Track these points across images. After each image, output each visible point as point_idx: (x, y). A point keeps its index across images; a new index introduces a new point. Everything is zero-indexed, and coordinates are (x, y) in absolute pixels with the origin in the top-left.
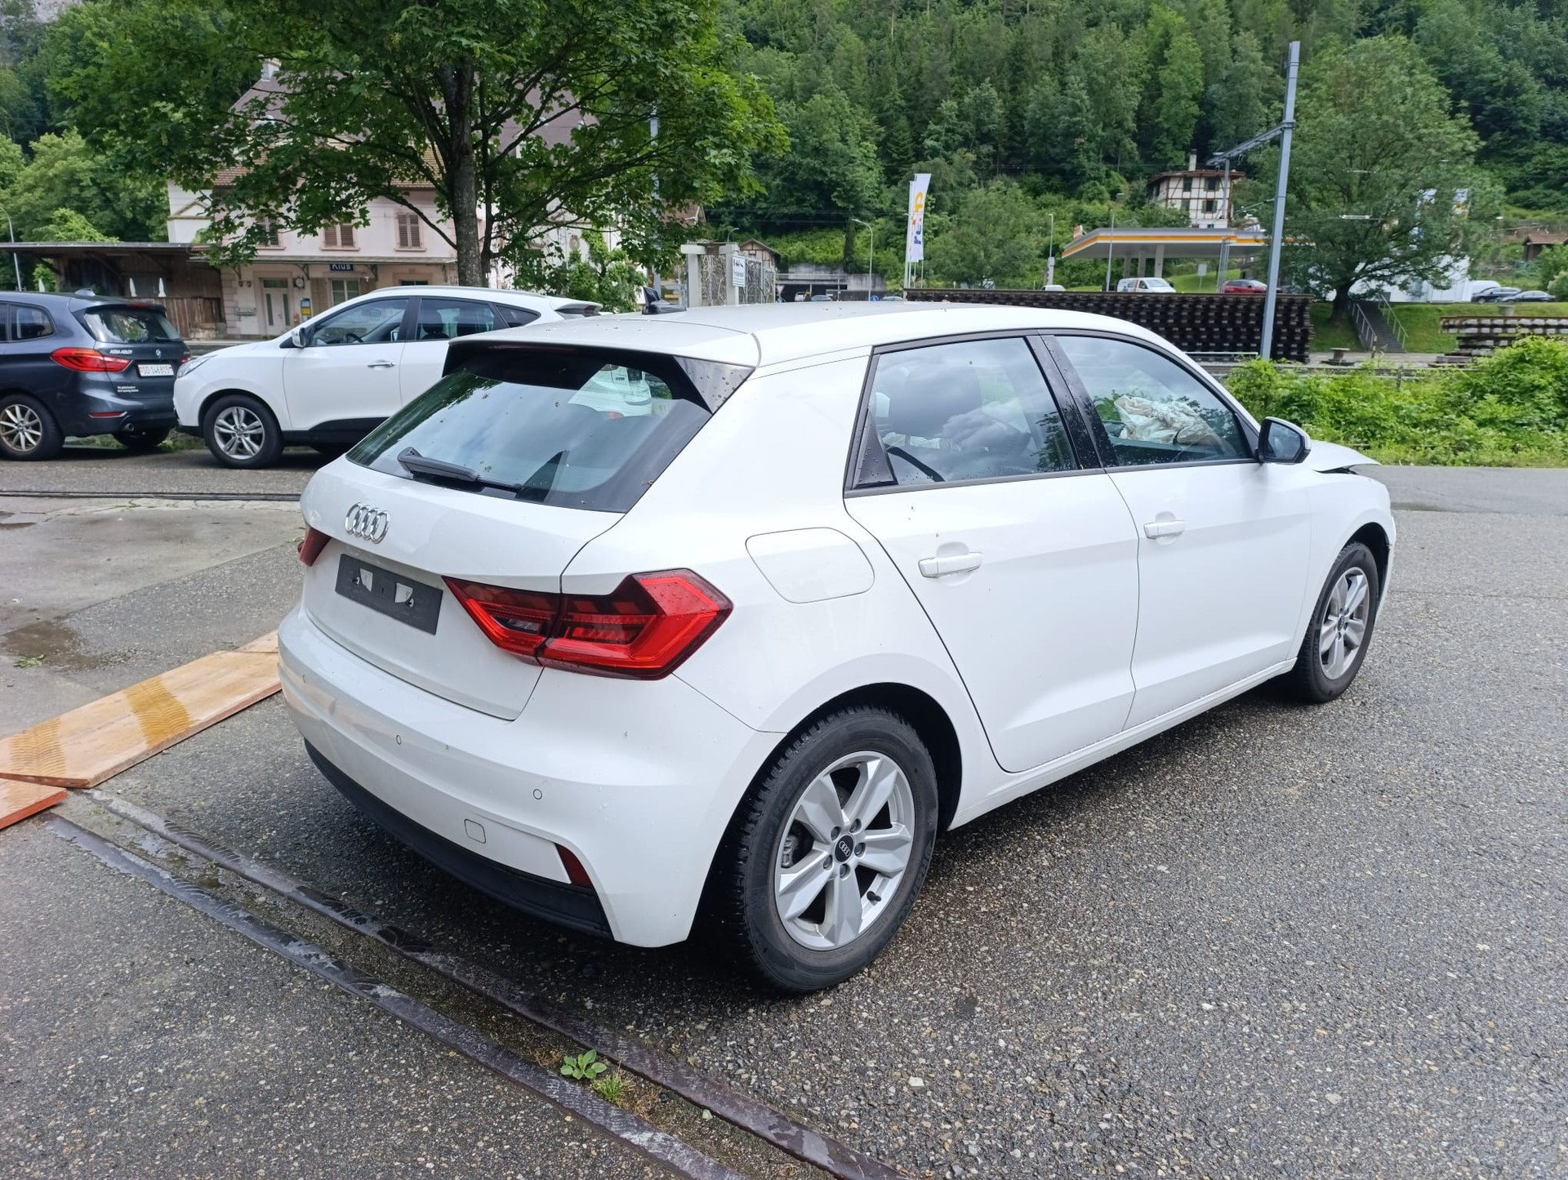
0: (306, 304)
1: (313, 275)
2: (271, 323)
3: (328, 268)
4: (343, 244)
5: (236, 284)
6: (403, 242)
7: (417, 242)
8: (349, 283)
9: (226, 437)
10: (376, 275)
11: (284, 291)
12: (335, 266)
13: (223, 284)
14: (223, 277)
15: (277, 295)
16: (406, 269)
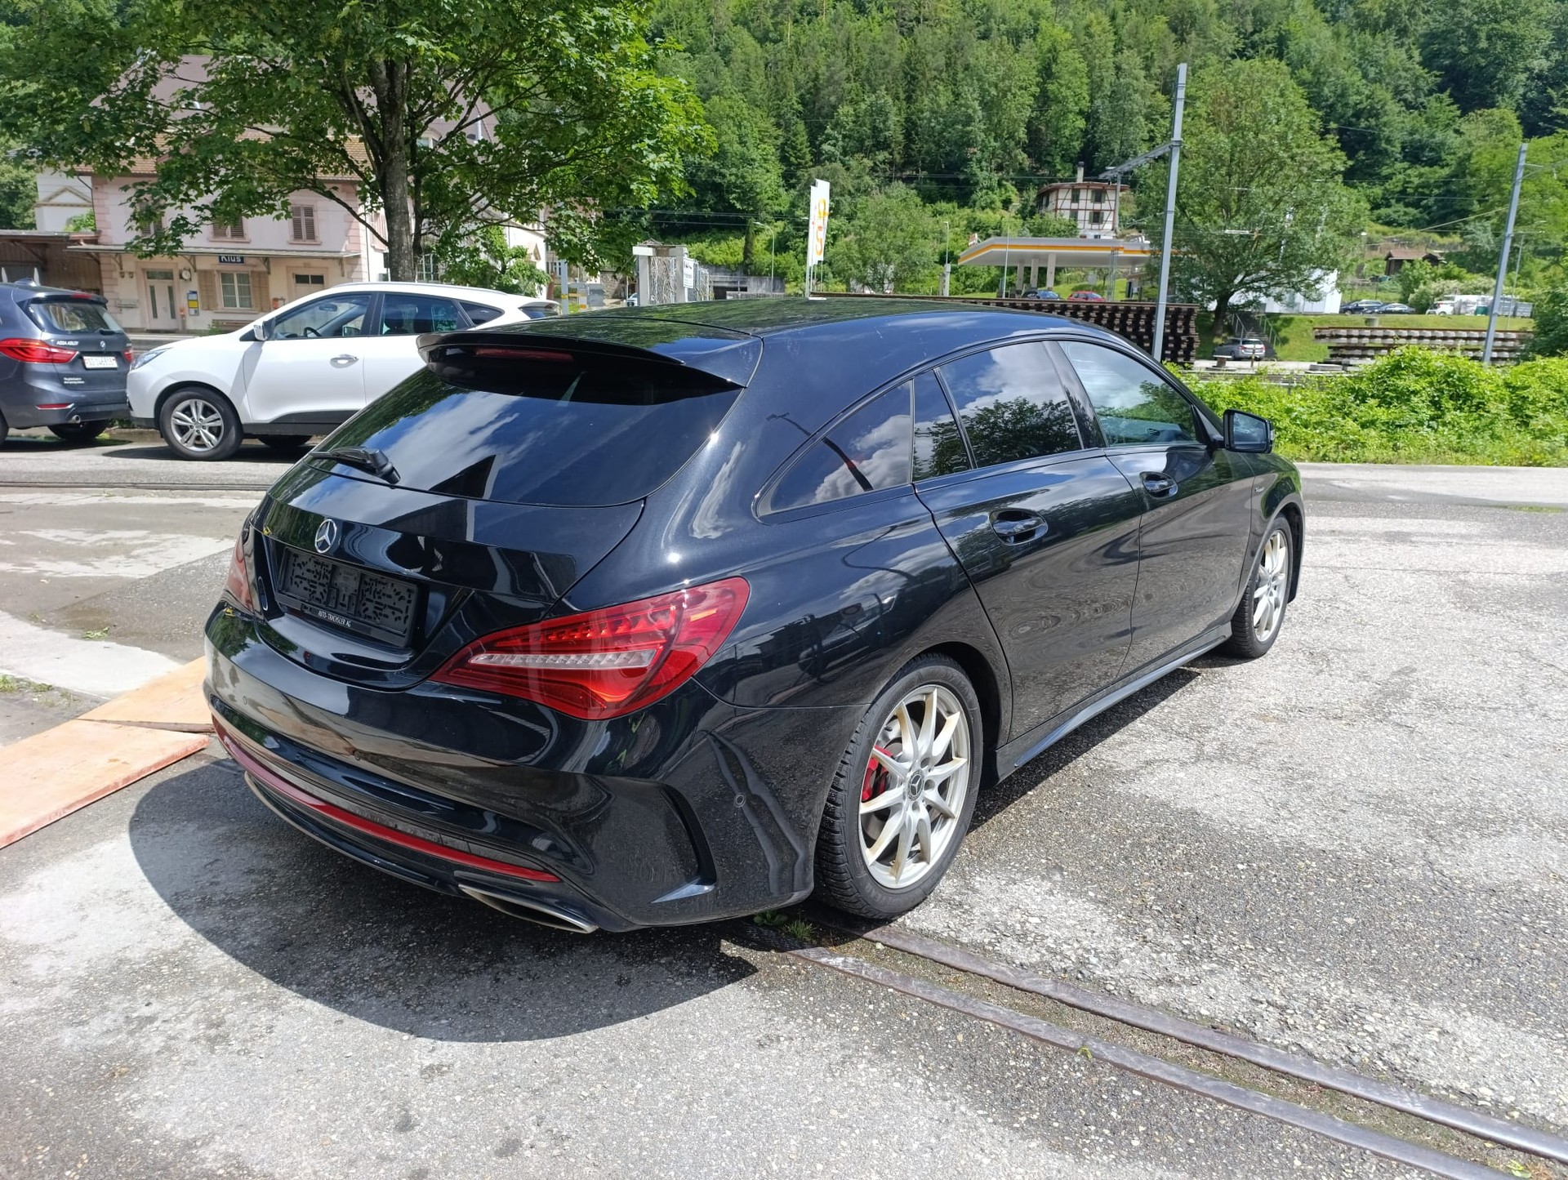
0: (193, 297)
1: (199, 267)
2: (155, 315)
3: (217, 260)
4: (233, 235)
5: (116, 275)
6: (297, 235)
7: (311, 235)
8: (239, 276)
9: (183, 430)
10: (268, 268)
11: (168, 282)
12: (223, 259)
13: (103, 274)
14: (103, 267)
15: (161, 287)
16: (300, 263)
